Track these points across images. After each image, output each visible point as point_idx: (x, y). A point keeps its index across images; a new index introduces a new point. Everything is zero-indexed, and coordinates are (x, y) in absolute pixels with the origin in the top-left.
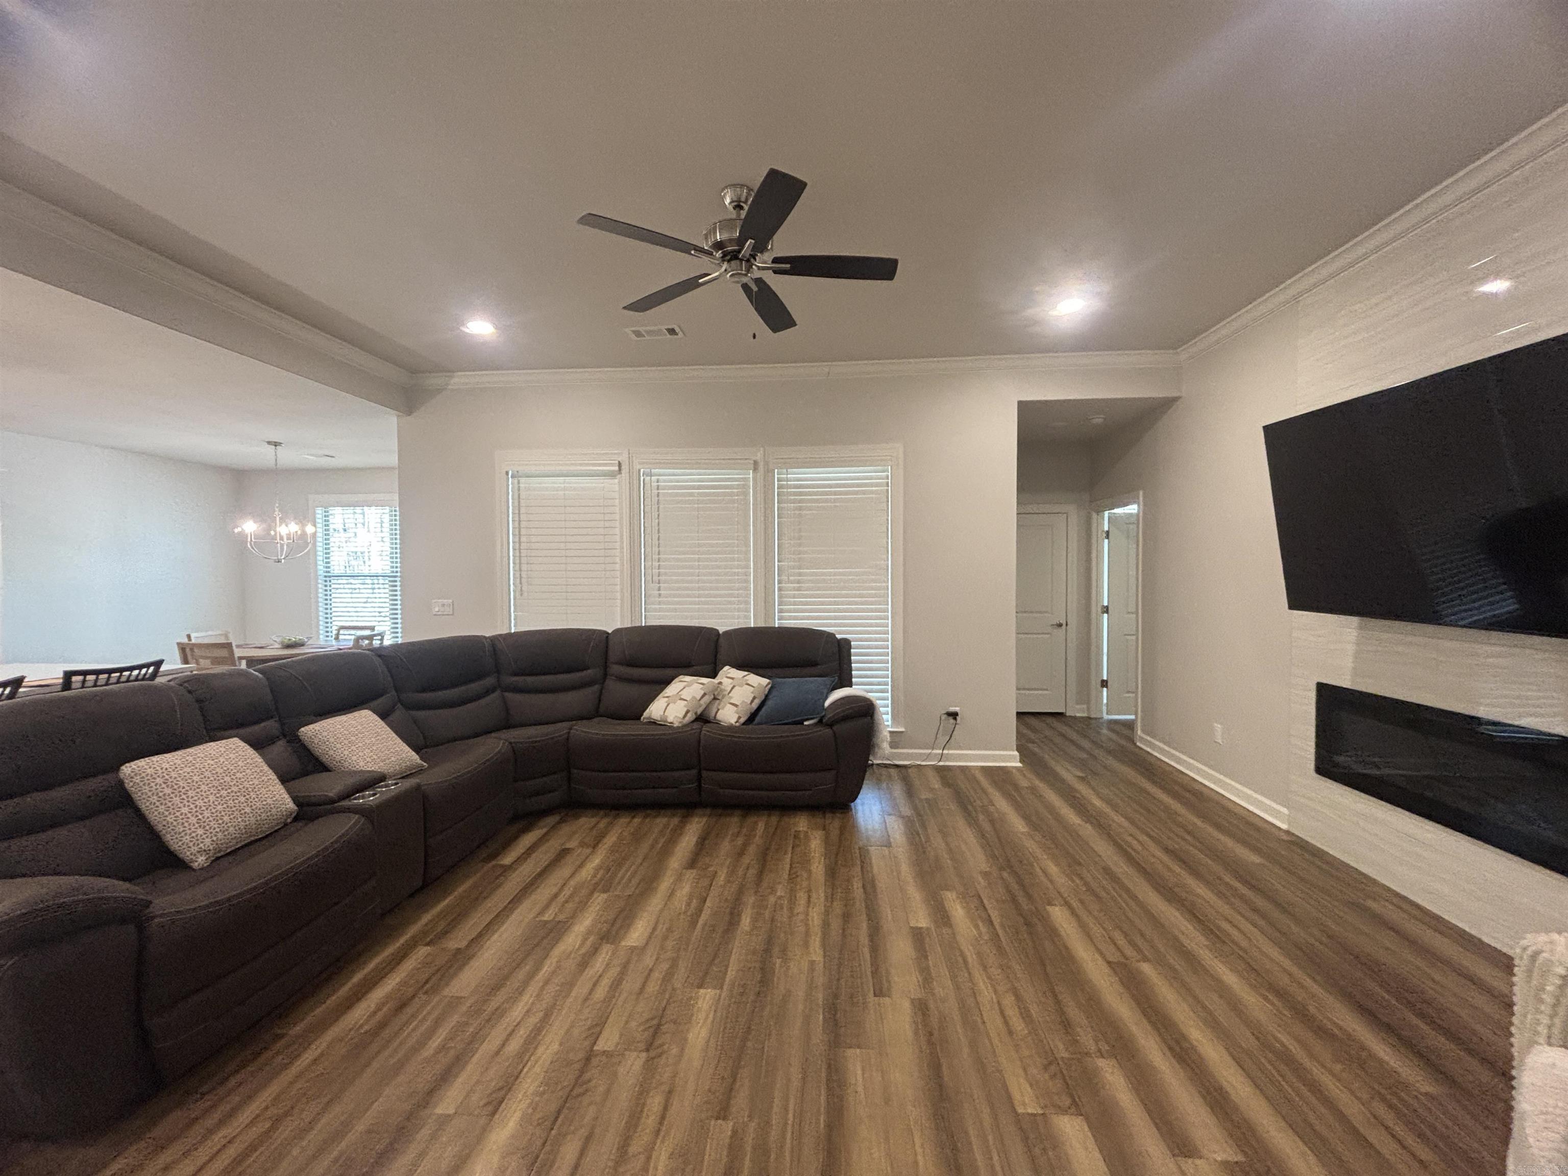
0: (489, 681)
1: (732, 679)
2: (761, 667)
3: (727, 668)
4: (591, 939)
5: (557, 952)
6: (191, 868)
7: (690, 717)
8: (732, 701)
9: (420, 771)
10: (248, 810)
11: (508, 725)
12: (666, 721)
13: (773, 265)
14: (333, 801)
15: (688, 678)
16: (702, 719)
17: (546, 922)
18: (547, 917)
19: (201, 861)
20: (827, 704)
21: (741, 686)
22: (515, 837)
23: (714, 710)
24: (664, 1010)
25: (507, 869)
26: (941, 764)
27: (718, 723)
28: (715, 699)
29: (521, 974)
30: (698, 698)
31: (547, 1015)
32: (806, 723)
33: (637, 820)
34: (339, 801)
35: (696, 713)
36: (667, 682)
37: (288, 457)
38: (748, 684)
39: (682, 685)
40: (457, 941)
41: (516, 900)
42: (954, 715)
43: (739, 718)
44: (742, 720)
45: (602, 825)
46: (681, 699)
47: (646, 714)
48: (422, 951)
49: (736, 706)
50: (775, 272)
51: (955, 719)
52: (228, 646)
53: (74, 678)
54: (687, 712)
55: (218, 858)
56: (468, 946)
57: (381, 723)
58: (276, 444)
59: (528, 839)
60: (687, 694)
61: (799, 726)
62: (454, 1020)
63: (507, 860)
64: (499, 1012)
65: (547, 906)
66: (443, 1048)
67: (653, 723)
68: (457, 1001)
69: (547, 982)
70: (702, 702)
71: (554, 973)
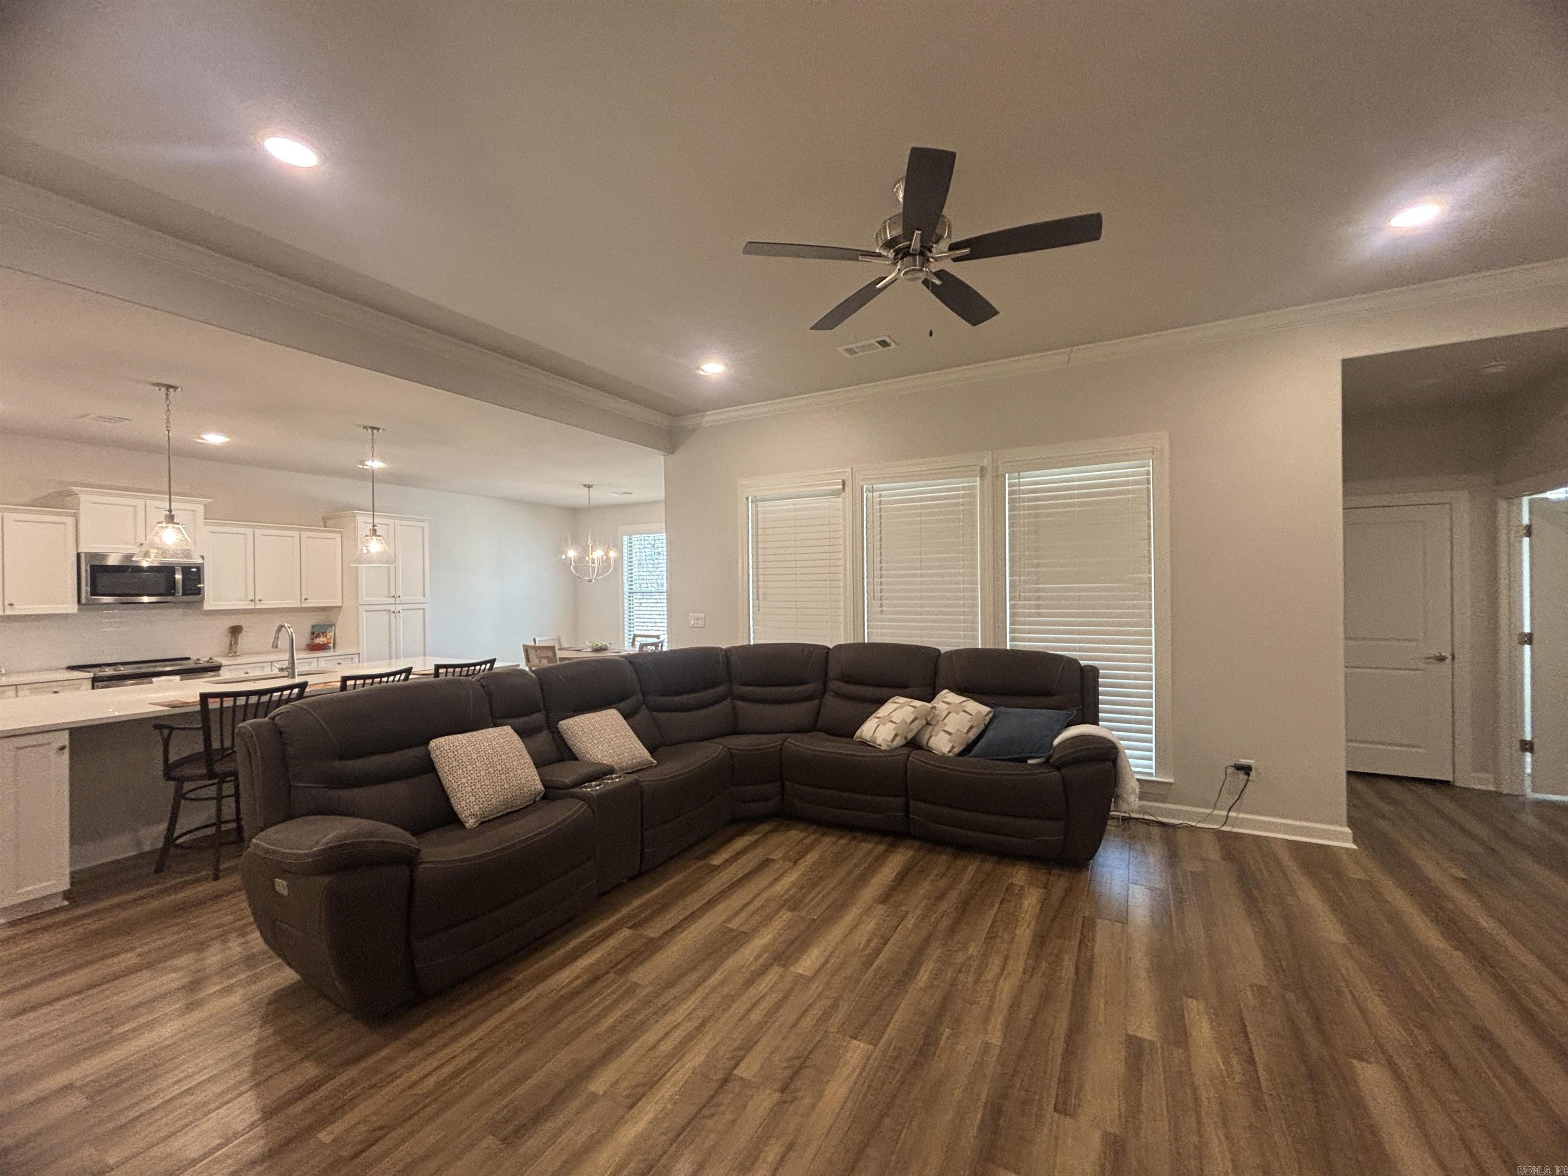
0: (721, 689)
1: (949, 703)
2: (983, 693)
3: (946, 691)
4: (766, 955)
5: (732, 962)
6: (464, 827)
7: (899, 741)
8: (945, 729)
9: (651, 767)
10: (507, 786)
11: (735, 731)
12: (874, 743)
13: (950, 253)
14: (567, 787)
15: (902, 700)
16: (914, 744)
17: (731, 930)
18: (733, 925)
19: (470, 823)
20: (1057, 741)
21: (958, 713)
22: (730, 840)
23: (927, 737)
24: (810, 1053)
25: (717, 868)
26: (1226, 828)
27: (930, 751)
28: (928, 724)
29: (694, 976)
30: (909, 721)
31: (699, 1028)
32: (1030, 762)
33: (843, 842)
34: (573, 787)
35: (906, 738)
36: (882, 702)
38: (965, 711)
39: (896, 705)
40: (653, 931)
41: (711, 903)
42: (1247, 770)
43: (953, 747)
44: (957, 750)
45: (807, 841)
46: (891, 721)
47: (858, 733)
48: (626, 933)
49: (950, 734)
50: (956, 260)
51: (1248, 774)
53: (441, 671)
54: (896, 735)
55: (483, 823)
56: (661, 938)
57: (624, 722)
58: (589, 486)
59: (740, 843)
60: (898, 717)
61: (1023, 764)
62: (629, 1005)
63: (716, 860)
64: (666, 1009)
65: (736, 914)
66: (612, 1029)
67: (864, 743)
68: (632, 989)
69: (714, 989)
70: (913, 726)
71: (722, 983)
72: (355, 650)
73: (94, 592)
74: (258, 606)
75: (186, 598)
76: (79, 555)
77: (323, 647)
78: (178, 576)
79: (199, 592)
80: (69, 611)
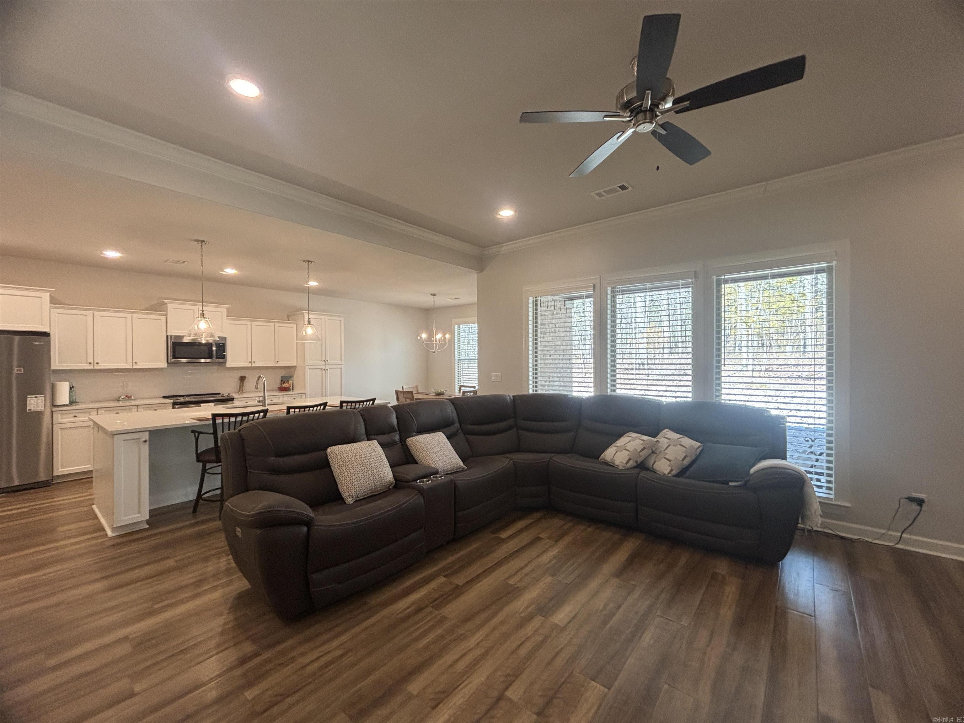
0: (511, 422)
1: (669, 439)
2: (695, 433)
3: (667, 430)
4: (533, 606)
5: (507, 610)
6: (345, 503)
7: (631, 464)
8: (666, 456)
9: (463, 470)
10: (372, 478)
11: (518, 450)
12: (614, 463)
14: (408, 481)
15: (634, 435)
16: (642, 466)
17: (511, 585)
18: (511, 582)
19: (350, 501)
20: (752, 471)
21: (675, 446)
22: (514, 521)
23: (653, 462)
24: (560, 687)
25: (504, 541)
26: (899, 546)
27: (654, 472)
28: (653, 452)
29: (483, 616)
30: (639, 450)
31: (485, 655)
32: (731, 484)
33: (589, 529)
34: (411, 482)
35: (636, 462)
36: (620, 436)
37: (440, 301)
38: (681, 445)
39: (630, 439)
40: (460, 580)
41: (499, 564)
42: (920, 502)
43: (672, 470)
44: (674, 472)
45: (566, 527)
46: (626, 449)
47: (602, 456)
48: (442, 579)
49: (670, 461)
51: (921, 505)
52: (412, 392)
53: (344, 405)
54: (629, 460)
55: (357, 501)
56: (463, 585)
57: (447, 440)
58: (434, 295)
59: (520, 524)
60: (630, 447)
61: (725, 486)
62: (439, 631)
63: (504, 535)
64: (462, 638)
65: (515, 574)
66: (427, 647)
67: (607, 464)
68: (443, 619)
69: (495, 628)
70: (641, 454)
71: (502, 623)
72: (303, 392)
73: (174, 357)
74: (253, 365)
75: (217, 360)
76: (167, 336)
77: (286, 389)
78: (214, 348)
79: (224, 357)
80: (163, 367)
